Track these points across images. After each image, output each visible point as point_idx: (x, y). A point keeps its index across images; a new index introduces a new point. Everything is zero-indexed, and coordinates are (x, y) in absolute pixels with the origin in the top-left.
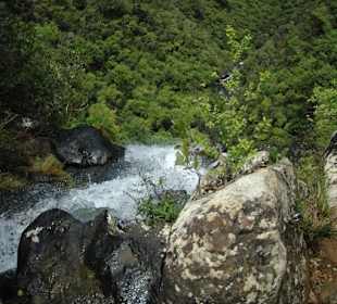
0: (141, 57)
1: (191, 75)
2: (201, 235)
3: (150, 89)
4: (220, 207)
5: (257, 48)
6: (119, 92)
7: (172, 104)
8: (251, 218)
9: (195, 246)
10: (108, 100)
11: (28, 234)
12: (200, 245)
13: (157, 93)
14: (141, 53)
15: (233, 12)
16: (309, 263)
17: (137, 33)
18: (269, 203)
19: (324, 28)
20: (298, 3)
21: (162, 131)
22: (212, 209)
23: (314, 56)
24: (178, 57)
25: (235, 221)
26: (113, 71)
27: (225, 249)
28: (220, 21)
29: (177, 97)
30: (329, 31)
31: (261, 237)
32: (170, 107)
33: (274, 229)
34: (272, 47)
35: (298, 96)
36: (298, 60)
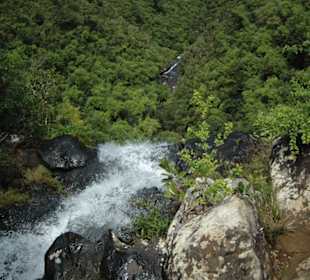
0: (95, 60)
1: (138, 71)
2: (199, 260)
3: (105, 86)
4: (209, 236)
5: (191, 43)
6: (80, 92)
7: (125, 97)
8: (233, 242)
9: (195, 268)
10: (71, 99)
11: (51, 257)
12: (199, 268)
13: (112, 89)
14: (95, 57)
15: (168, 15)
16: (270, 254)
17: (89, 40)
18: (245, 230)
19: (244, 23)
20: (220, 3)
21: (120, 120)
22: (204, 238)
23: (238, 47)
24: (126, 58)
25: (222, 246)
26: (73, 75)
27: (217, 269)
28: (158, 23)
29: (129, 91)
30: (247, 25)
31: (242, 256)
32: (124, 100)
33: (250, 248)
34: (203, 41)
35: (228, 81)
36: (225, 51)
